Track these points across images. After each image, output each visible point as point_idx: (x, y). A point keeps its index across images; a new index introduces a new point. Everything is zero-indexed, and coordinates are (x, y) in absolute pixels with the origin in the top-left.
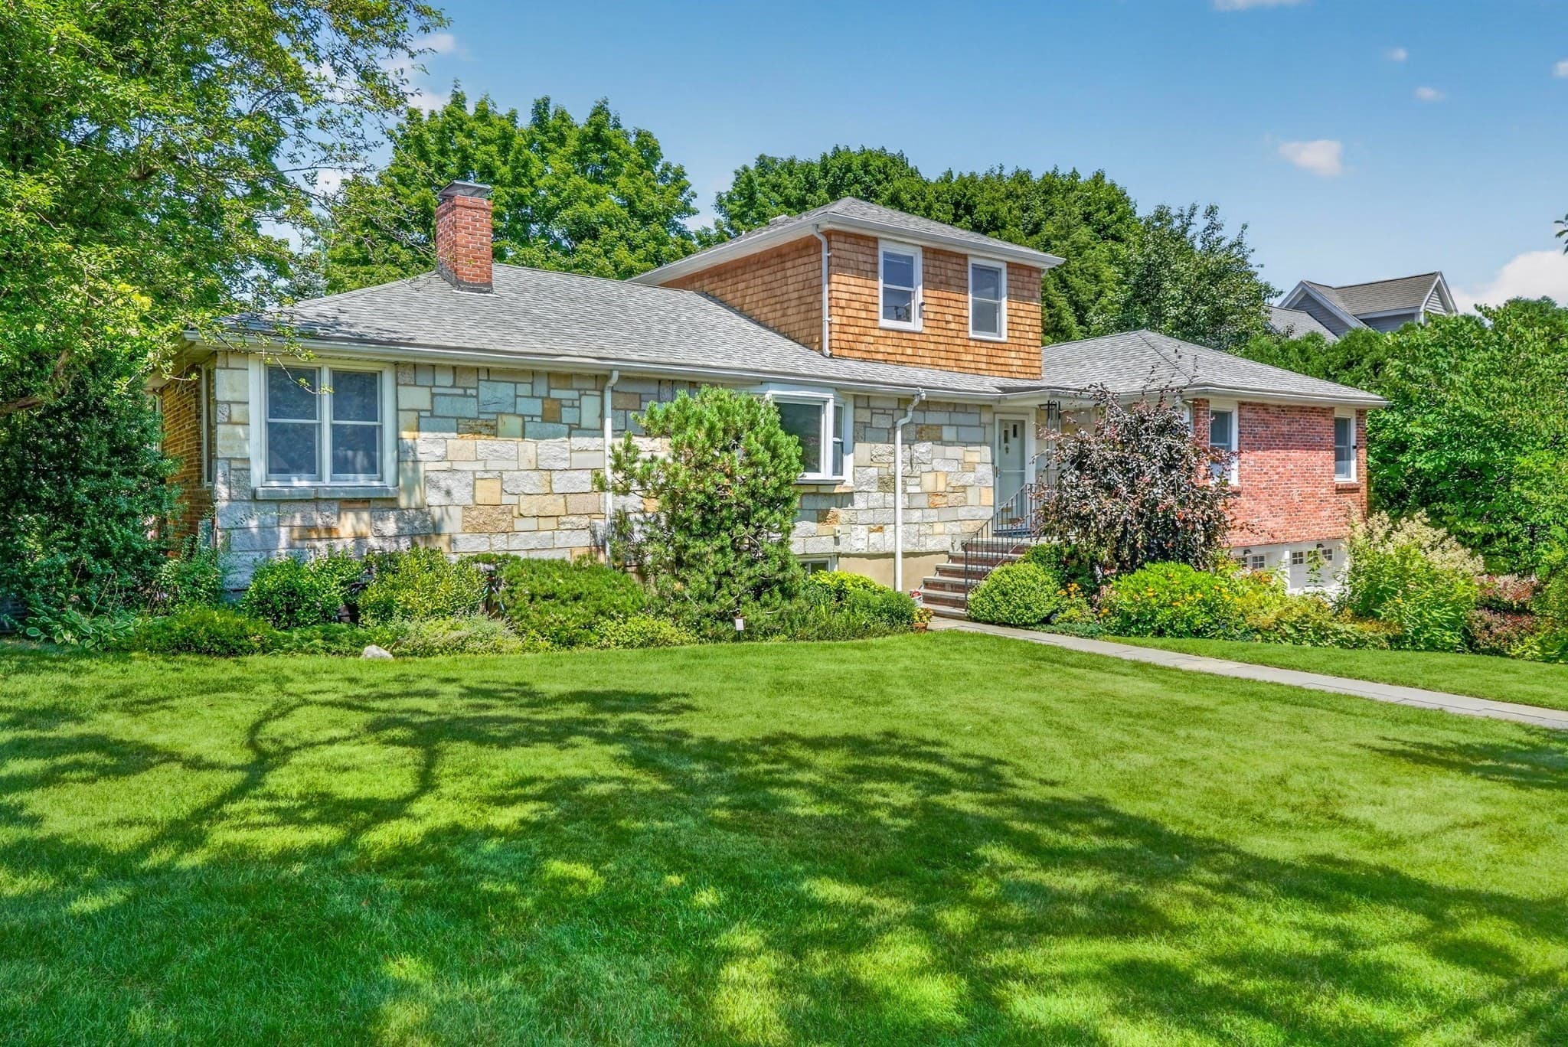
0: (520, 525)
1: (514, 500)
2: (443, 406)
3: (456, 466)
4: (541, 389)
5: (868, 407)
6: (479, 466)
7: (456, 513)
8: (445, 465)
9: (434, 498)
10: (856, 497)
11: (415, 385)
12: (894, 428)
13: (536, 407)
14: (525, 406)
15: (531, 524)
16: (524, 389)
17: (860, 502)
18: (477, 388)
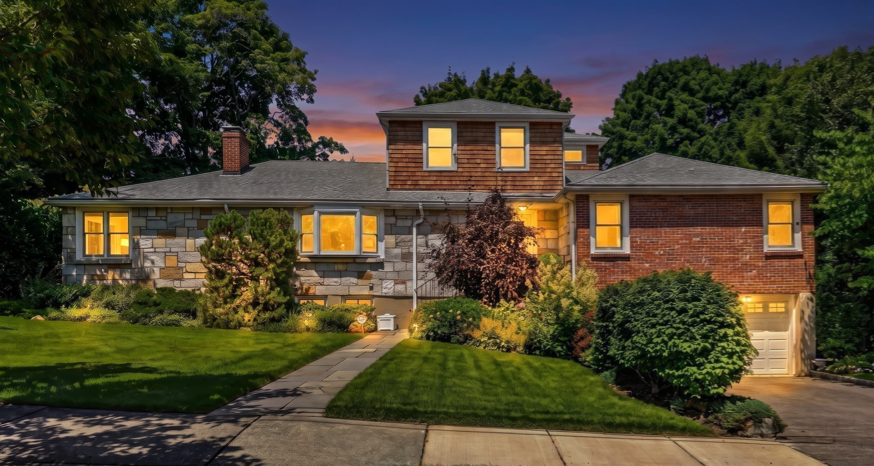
0: (186, 276)
1: (183, 265)
2: (152, 225)
3: (157, 250)
4: (197, 215)
5: (394, 216)
6: (168, 250)
7: (157, 271)
8: (152, 250)
9: (148, 264)
10: (386, 264)
11: (139, 216)
12: (412, 226)
13: (194, 224)
14: (188, 223)
15: (192, 276)
16: (189, 216)
17: (388, 267)
18: (166, 217)
